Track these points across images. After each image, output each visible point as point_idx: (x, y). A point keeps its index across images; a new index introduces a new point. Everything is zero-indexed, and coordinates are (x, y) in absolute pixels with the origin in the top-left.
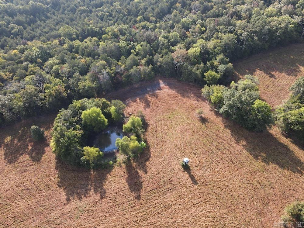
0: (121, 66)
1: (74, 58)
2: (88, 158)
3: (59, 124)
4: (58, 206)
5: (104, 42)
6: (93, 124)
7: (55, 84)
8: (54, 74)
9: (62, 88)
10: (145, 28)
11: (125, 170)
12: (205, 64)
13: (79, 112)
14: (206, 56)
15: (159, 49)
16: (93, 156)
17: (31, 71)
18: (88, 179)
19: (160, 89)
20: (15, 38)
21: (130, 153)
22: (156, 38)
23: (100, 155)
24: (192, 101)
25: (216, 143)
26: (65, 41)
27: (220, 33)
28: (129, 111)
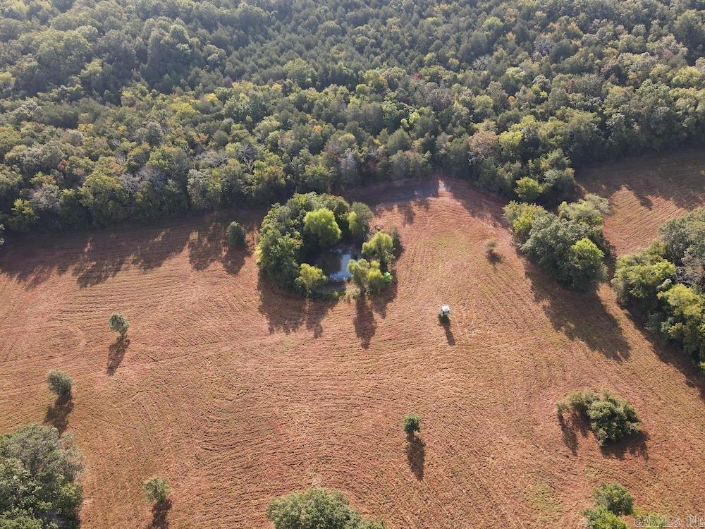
0: (378, 146)
1: (304, 122)
2: (305, 281)
3: (270, 225)
4: (257, 335)
5: (358, 97)
6: (320, 234)
7: (270, 164)
8: (269, 145)
9: (280, 171)
10: (435, 78)
11: (354, 307)
12: (525, 162)
13: (301, 212)
14: (531, 149)
15: (450, 124)
16: (313, 278)
17: (236, 135)
18: (301, 310)
19: (436, 195)
20: (212, 72)
21: (366, 286)
22: (450, 103)
23: (322, 279)
24: (485, 225)
25: (502, 295)
26: (293, 88)
27: (569, 108)
28: (378, 223)
